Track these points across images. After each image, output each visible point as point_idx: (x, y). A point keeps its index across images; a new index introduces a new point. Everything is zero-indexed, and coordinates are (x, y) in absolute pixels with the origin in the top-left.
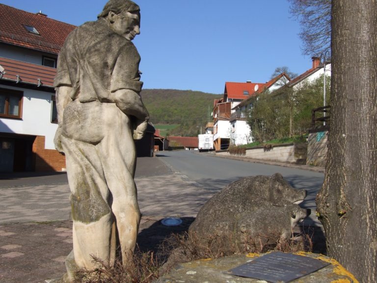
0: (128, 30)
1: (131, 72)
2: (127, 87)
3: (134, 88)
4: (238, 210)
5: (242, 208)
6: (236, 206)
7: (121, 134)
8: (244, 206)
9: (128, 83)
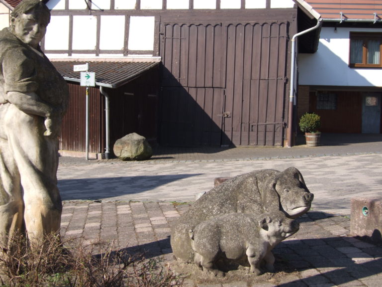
0: (26, 31)
1: (14, 75)
2: (11, 89)
3: (18, 89)
4: (212, 212)
5: (218, 210)
6: (211, 207)
7: (20, 132)
8: (221, 208)
9: (12, 86)
